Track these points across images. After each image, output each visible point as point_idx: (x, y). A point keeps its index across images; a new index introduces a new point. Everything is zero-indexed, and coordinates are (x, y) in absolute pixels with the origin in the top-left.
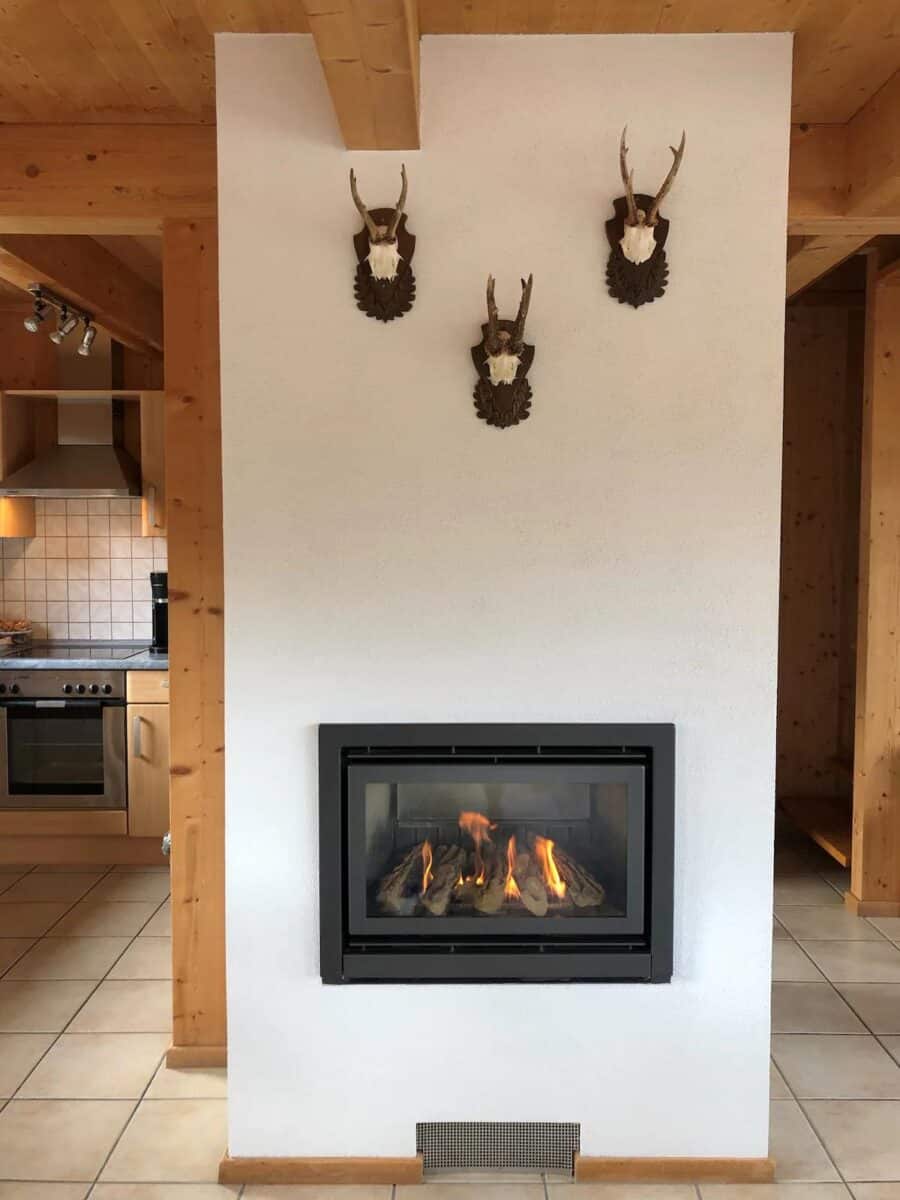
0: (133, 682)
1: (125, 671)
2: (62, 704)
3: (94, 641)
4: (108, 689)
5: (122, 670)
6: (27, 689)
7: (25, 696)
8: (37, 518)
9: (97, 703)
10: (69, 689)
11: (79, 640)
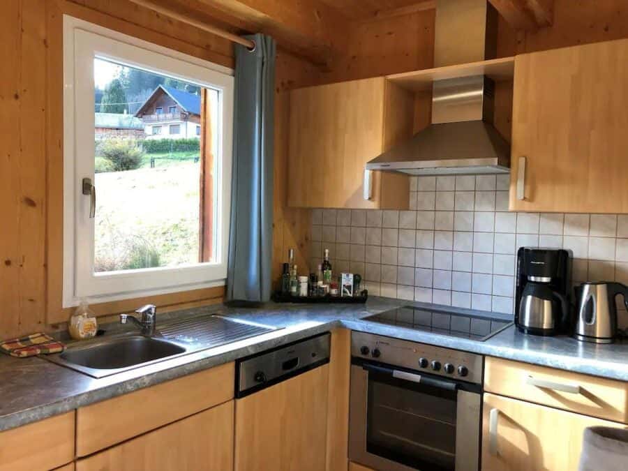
0: (492, 370)
1: (484, 356)
2: (417, 378)
3: (455, 308)
4: (465, 372)
5: (481, 354)
6: (387, 355)
7: (386, 361)
8: (411, 194)
9: (451, 385)
10: (425, 363)
11: (440, 306)
